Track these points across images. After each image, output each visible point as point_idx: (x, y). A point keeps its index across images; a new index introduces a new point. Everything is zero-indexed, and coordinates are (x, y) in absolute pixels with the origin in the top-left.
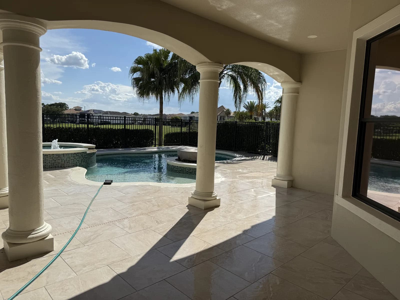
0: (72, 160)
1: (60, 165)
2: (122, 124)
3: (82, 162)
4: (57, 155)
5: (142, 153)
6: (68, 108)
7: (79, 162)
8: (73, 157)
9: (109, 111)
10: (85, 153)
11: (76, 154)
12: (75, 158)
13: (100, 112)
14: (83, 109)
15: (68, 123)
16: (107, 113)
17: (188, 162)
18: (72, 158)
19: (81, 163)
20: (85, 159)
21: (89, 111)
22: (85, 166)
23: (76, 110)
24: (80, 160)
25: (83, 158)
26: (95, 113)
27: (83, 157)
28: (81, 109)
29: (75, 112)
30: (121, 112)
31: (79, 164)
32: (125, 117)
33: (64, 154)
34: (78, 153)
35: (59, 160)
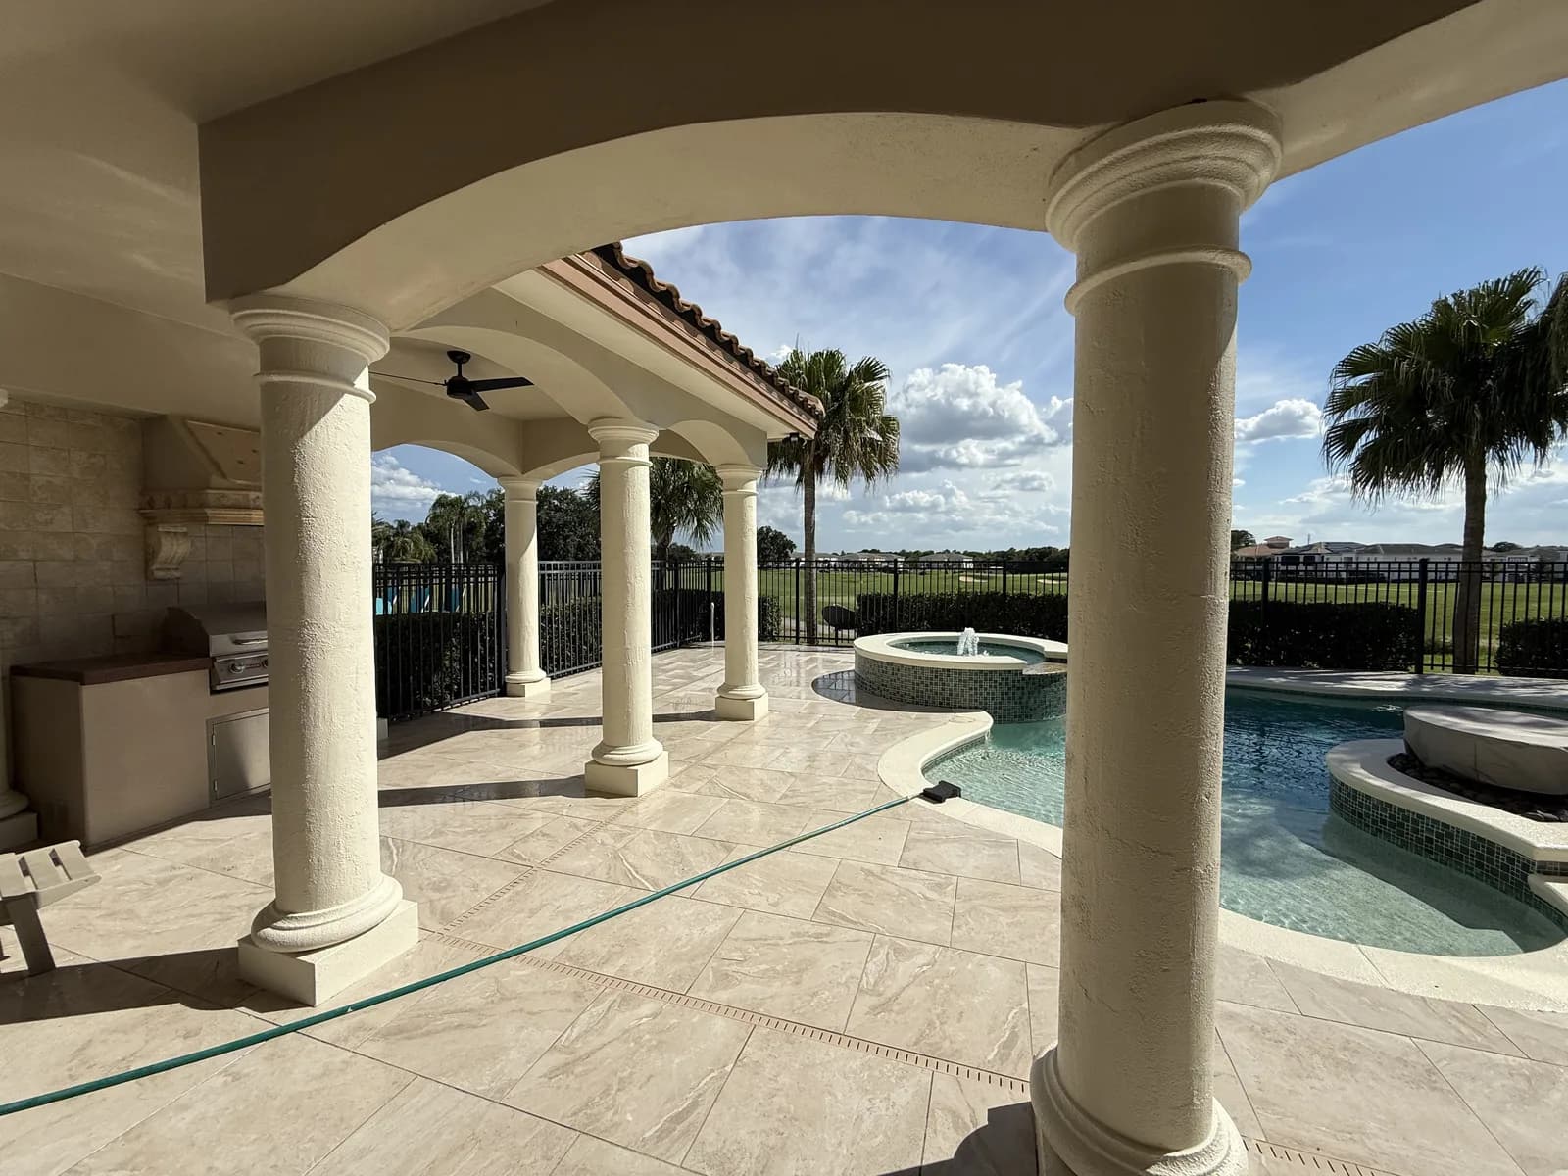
0: (971, 689)
1: (938, 699)
2: (1411, 581)
3: (1003, 698)
4: (932, 670)
5: (1316, 695)
6: (1254, 541)
7: (993, 698)
8: (976, 682)
9: (1382, 545)
10: (1018, 673)
11: (986, 675)
12: (981, 686)
13: (1349, 547)
14: (1292, 545)
15: (1245, 580)
16: (1374, 549)
17: (1454, 785)
18: (972, 684)
19: (1000, 703)
20: (1014, 693)
21: (1311, 547)
22: (1016, 712)
23: (1270, 546)
24: (998, 694)
25: (1009, 689)
26: (1333, 552)
27: (1007, 684)
28: (1288, 544)
29: (1268, 552)
30: (1433, 544)
31: (995, 703)
32: (1424, 563)
33: (948, 670)
34: (991, 672)
35: (936, 684)
